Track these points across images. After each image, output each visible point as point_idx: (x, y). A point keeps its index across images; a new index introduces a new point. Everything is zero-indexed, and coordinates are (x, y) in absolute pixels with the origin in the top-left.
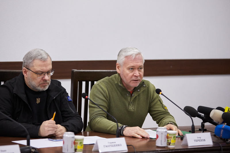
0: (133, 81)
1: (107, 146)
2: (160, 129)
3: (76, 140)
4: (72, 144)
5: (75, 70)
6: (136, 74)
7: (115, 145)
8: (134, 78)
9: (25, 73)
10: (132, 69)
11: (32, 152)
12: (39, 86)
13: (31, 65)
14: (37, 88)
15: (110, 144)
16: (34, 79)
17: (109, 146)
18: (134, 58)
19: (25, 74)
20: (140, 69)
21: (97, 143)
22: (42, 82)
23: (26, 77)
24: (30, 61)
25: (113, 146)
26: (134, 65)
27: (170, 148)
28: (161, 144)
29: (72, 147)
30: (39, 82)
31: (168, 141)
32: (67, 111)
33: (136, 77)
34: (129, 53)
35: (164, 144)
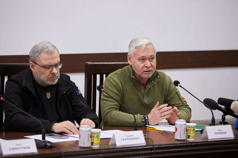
0: (145, 72)
1: (125, 139)
2: (179, 122)
3: (92, 133)
4: (89, 137)
5: (89, 63)
6: (147, 64)
7: (133, 139)
8: (145, 69)
9: (33, 67)
10: (142, 59)
11: (48, 146)
12: (47, 80)
13: (38, 59)
14: (45, 82)
15: (128, 137)
16: (42, 73)
17: (127, 139)
18: (144, 48)
19: (33, 69)
20: (151, 59)
21: (114, 136)
22: (51, 76)
23: (34, 71)
24: (37, 55)
25: (131, 140)
26: (144, 56)
27: (190, 141)
28: (180, 137)
29: (88, 141)
30: (48, 76)
31: (187, 134)
32: (78, 106)
33: (147, 68)
34: (139, 44)
35: (183, 137)
